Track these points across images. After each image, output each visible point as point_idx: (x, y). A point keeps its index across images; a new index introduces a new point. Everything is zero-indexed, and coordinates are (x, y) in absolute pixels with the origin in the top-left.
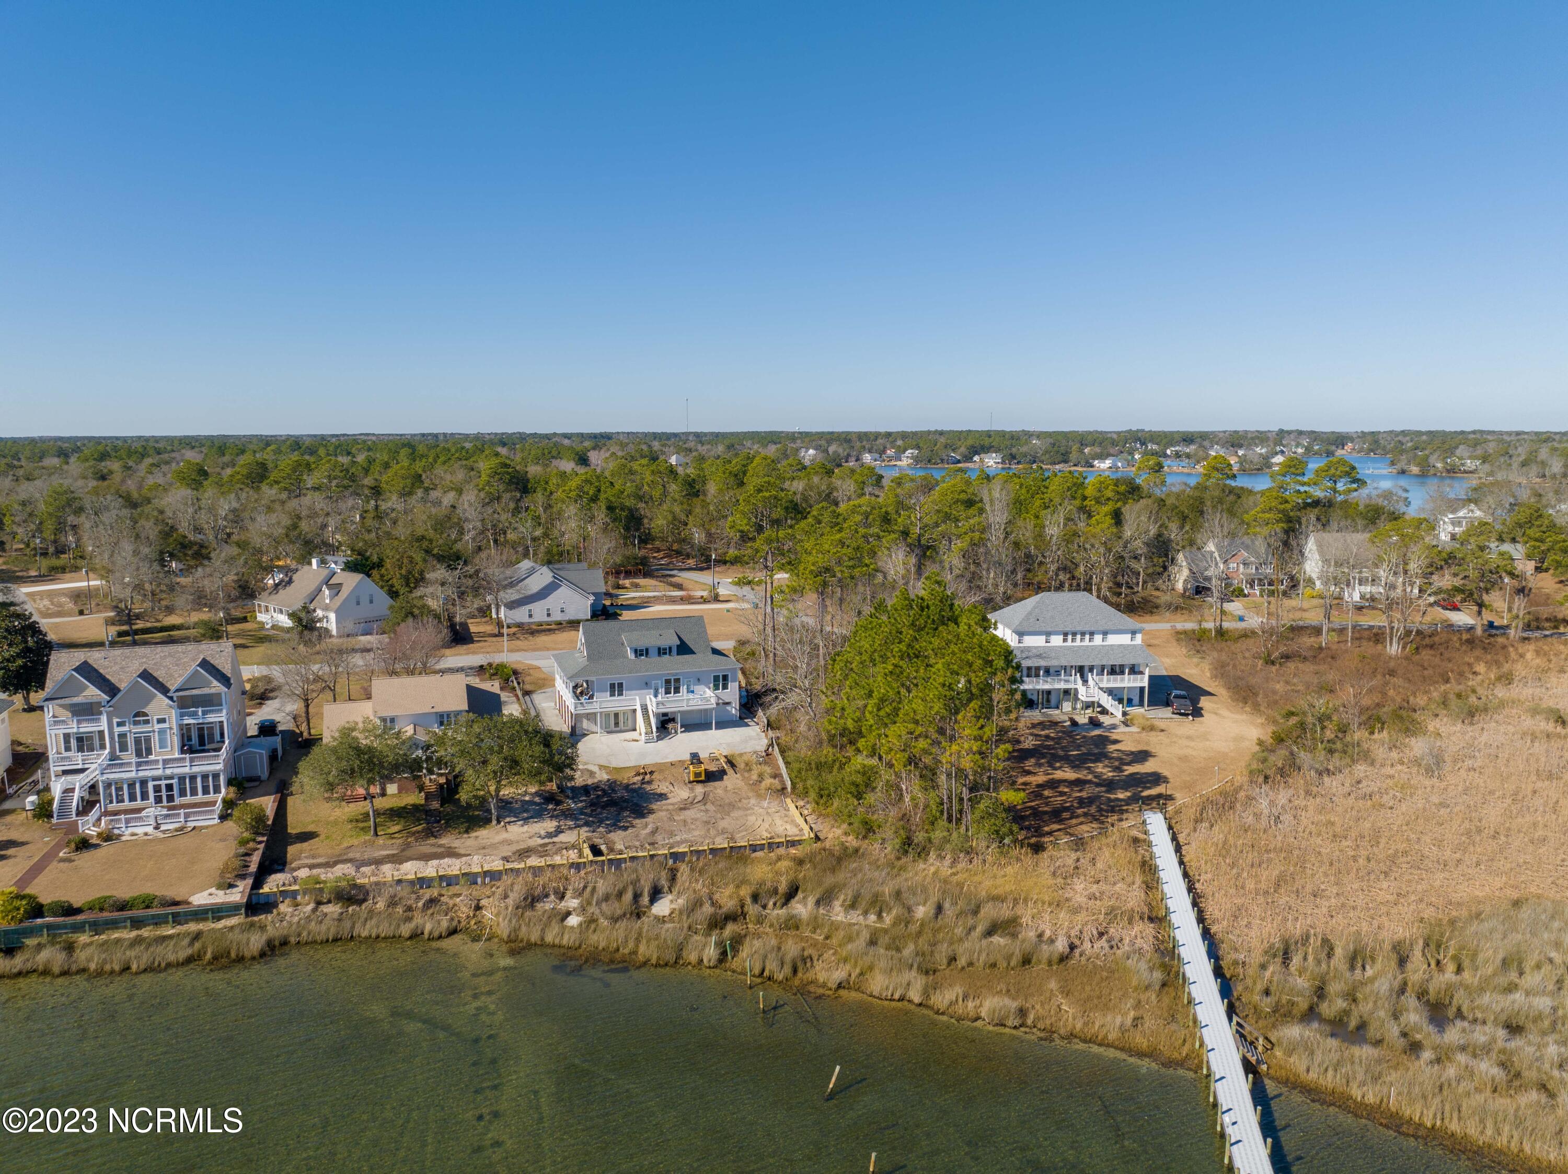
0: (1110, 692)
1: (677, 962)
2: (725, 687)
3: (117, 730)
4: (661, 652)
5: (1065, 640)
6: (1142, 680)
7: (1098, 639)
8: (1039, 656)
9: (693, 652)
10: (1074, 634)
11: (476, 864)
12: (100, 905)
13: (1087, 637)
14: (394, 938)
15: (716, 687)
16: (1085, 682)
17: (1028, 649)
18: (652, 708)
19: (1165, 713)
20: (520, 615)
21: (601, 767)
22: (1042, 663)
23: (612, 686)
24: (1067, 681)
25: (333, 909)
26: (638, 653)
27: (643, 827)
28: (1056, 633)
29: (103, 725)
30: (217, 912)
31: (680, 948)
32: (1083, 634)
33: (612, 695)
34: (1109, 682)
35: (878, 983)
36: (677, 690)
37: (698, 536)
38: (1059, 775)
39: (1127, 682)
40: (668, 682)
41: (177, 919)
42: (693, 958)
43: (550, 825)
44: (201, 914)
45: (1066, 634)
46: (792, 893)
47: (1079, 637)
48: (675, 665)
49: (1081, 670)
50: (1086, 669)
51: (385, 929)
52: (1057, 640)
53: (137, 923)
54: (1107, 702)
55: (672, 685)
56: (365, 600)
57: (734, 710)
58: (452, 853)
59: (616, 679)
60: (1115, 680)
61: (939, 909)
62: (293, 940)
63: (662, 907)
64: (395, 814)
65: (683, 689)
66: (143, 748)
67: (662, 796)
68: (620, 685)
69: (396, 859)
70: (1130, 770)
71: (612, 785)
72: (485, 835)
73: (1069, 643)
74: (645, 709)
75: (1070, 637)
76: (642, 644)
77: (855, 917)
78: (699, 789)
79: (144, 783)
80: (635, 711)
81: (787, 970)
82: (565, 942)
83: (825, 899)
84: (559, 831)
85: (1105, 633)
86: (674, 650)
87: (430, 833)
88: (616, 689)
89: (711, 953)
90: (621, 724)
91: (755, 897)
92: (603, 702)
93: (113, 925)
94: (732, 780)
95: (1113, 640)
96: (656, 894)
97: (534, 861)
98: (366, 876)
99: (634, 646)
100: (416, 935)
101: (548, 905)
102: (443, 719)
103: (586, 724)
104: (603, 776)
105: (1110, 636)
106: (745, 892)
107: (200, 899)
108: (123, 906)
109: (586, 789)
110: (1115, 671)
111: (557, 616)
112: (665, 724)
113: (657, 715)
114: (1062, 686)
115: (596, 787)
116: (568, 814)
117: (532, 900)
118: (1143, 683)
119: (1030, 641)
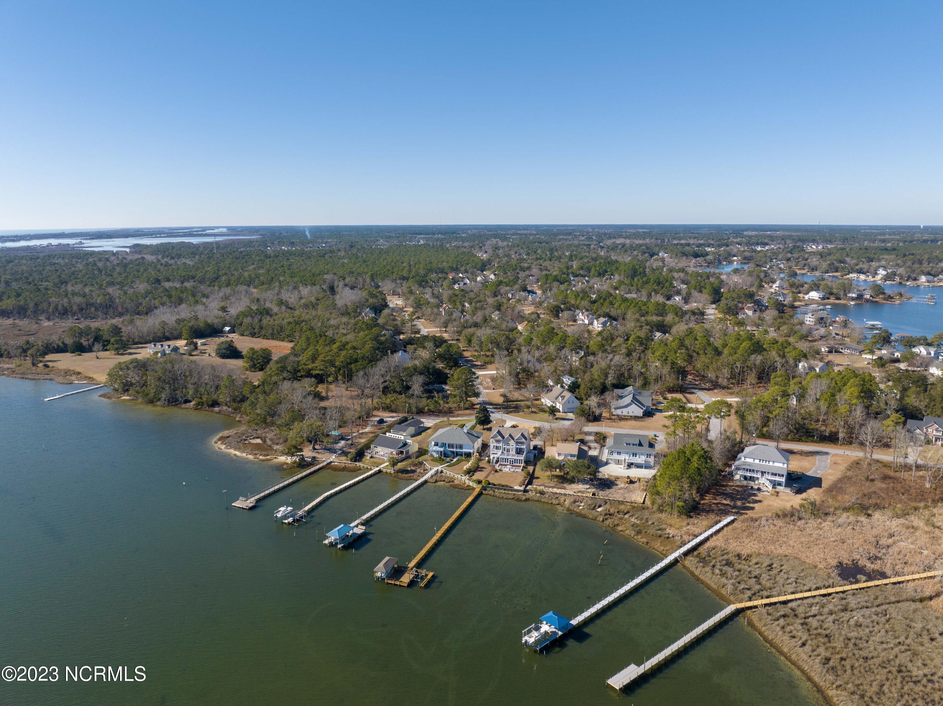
0: (770, 481)
1: (595, 519)
3: (504, 446)
4: (633, 445)
7: (771, 463)
8: (750, 465)
10: (763, 460)
11: (567, 492)
12: (499, 485)
13: (768, 462)
14: (548, 503)
15: (647, 457)
16: (763, 476)
17: (747, 462)
18: (628, 460)
19: (788, 490)
20: (619, 412)
21: (607, 474)
22: (749, 468)
24: (758, 475)
25: (538, 495)
26: (627, 444)
27: (608, 491)
28: (757, 459)
29: (501, 445)
30: (518, 491)
31: (597, 517)
32: (766, 461)
34: (770, 477)
35: (627, 532)
38: (725, 502)
39: (777, 479)
40: (633, 453)
41: (512, 491)
42: (598, 520)
43: (588, 486)
44: (516, 490)
45: (760, 460)
46: (625, 514)
48: (637, 449)
49: (762, 472)
50: (764, 472)
51: (546, 501)
52: (757, 461)
53: (505, 490)
54: (767, 483)
55: (635, 455)
56: (571, 402)
57: (652, 464)
58: (565, 488)
59: (619, 451)
60: (774, 477)
61: (653, 523)
62: (530, 499)
63: (599, 510)
64: (557, 476)
65: (638, 456)
66: (508, 451)
67: (617, 485)
69: (553, 487)
70: (748, 505)
71: (608, 479)
72: (574, 486)
73: (761, 463)
74: (626, 460)
76: (629, 442)
77: (636, 521)
78: (627, 485)
79: (508, 459)
80: (622, 460)
81: (614, 526)
82: (577, 511)
83: (632, 516)
84: (589, 488)
85: (774, 462)
86: (637, 445)
87: (562, 483)
88: (619, 453)
89: (601, 519)
90: (619, 463)
91: (618, 512)
92: (615, 456)
93: (501, 489)
94: (636, 485)
95: (776, 464)
96: (600, 506)
97: (579, 494)
98: (546, 490)
99: (627, 442)
100: (551, 503)
101: (577, 504)
102: (572, 456)
103: (610, 461)
104: (607, 477)
106: (616, 510)
107: (517, 487)
108: (503, 486)
109: (601, 479)
110: (773, 474)
111: (631, 414)
112: (630, 465)
113: (628, 462)
114: (754, 476)
115: (604, 479)
116: (593, 485)
117: (575, 502)
118: (783, 480)
119: (748, 460)
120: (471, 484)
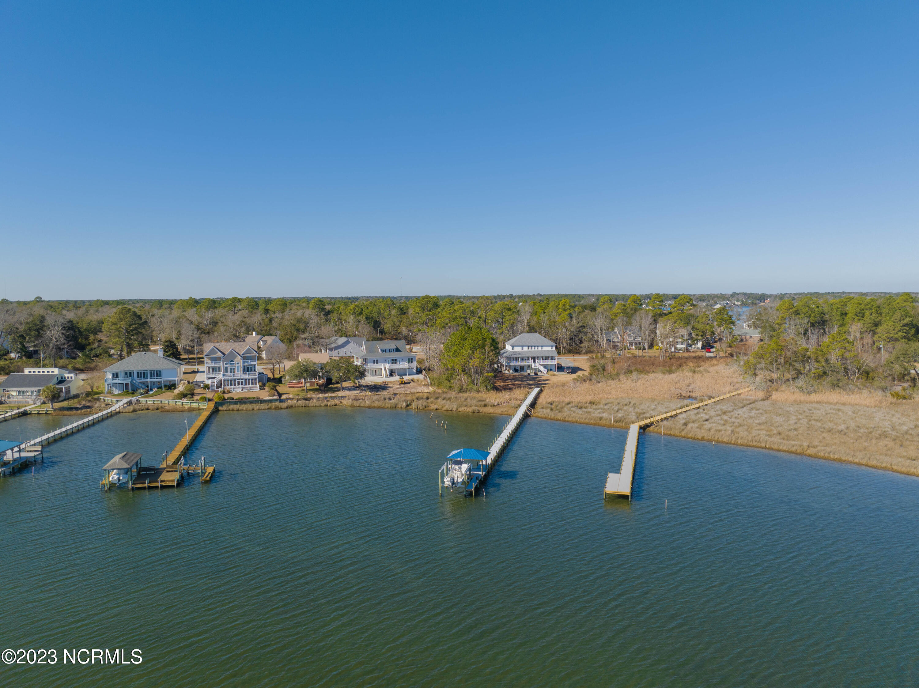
0: (542, 365)
1: (396, 407)
2: (412, 362)
3: (225, 366)
4: (390, 351)
5: (528, 349)
6: (555, 362)
7: (540, 348)
8: (520, 354)
9: (401, 351)
10: (532, 347)
11: (339, 395)
12: (241, 398)
13: (536, 348)
14: (320, 406)
15: (409, 363)
16: (534, 362)
17: (516, 352)
18: (387, 368)
19: (562, 373)
21: (371, 382)
22: (520, 356)
23: (374, 361)
24: (528, 362)
26: (383, 351)
27: (386, 392)
28: (525, 346)
29: (221, 364)
30: (271, 401)
31: (396, 405)
32: (535, 347)
33: (374, 363)
34: (543, 362)
35: (446, 408)
36: (395, 363)
37: (404, 331)
39: (549, 362)
40: (392, 360)
41: (262, 402)
42: (400, 407)
43: (358, 392)
44: (268, 401)
45: (529, 347)
47: (533, 348)
48: (395, 355)
49: (534, 359)
50: (536, 358)
51: (318, 404)
52: (526, 349)
53: (252, 402)
54: (542, 369)
55: (394, 361)
57: (415, 370)
60: (545, 362)
61: (467, 399)
62: (294, 406)
64: (311, 390)
65: (398, 363)
66: (232, 371)
67: (390, 387)
68: (377, 360)
69: (316, 395)
70: (540, 382)
71: (375, 385)
72: (339, 392)
73: (530, 350)
74: (385, 368)
75: (530, 348)
76: (384, 348)
78: (402, 385)
79: (235, 380)
80: (382, 369)
81: (424, 407)
82: (366, 405)
85: (542, 346)
86: (395, 350)
87: (323, 393)
88: (375, 362)
89: (404, 406)
90: (377, 373)
92: (371, 366)
93: (246, 402)
94: (413, 384)
95: (545, 349)
97: (355, 395)
98: (309, 397)
99: (381, 348)
100: (326, 406)
101: (360, 401)
103: (366, 370)
105: (544, 348)
106: (414, 398)
107: (266, 398)
109: (367, 386)
110: (546, 358)
112: (392, 373)
113: (389, 370)
114: (527, 364)
115: (371, 385)
116: (363, 390)
119: (516, 349)
120: (195, 405)
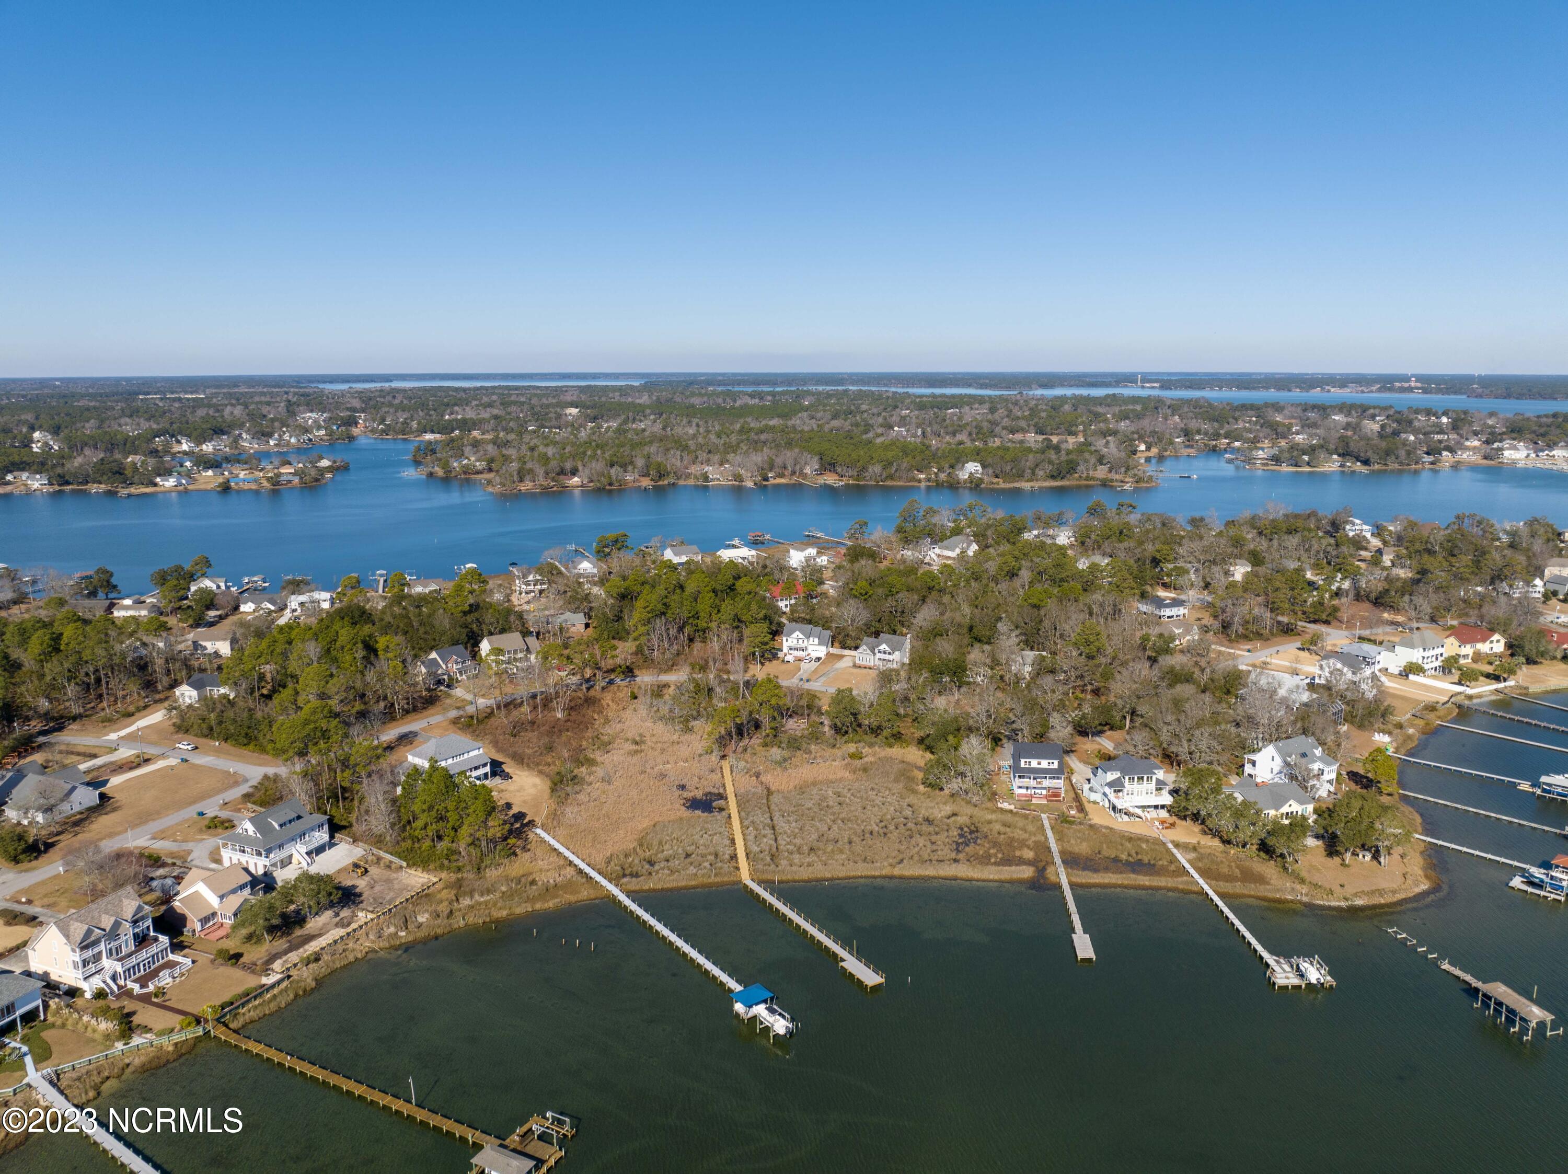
1: (453, 929)
2: (323, 829)
3: (108, 947)
4: (290, 821)
5: (453, 760)
9: (304, 817)
10: (456, 756)
12: (238, 998)
13: (462, 756)
14: (352, 963)
15: (320, 831)
18: (301, 850)
19: (498, 780)
20: (54, 814)
23: (280, 846)
25: (317, 965)
26: (281, 825)
28: (449, 758)
29: (102, 947)
30: (278, 983)
31: (447, 927)
32: (459, 755)
36: (306, 838)
39: (481, 771)
40: (300, 836)
41: (268, 990)
43: (328, 914)
44: (273, 986)
45: (453, 757)
46: (457, 899)
48: (298, 826)
51: (344, 963)
52: (450, 761)
53: (255, 998)
55: (303, 836)
59: (279, 842)
61: (508, 885)
65: (308, 836)
66: (119, 950)
67: (354, 886)
68: (282, 844)
69: (298, 946)
70: (510, 813)
74: (299, 852)
76: (282, 822)
77: (487, 897)
79: (138, 964)
80: (293, 854)
81: (487, 918)
82: (409, 940)
83: (470, 896)
84: (337, 915)
85: (468, 752)
86: (295, 819)
90: (285, 863)
92: (276, 856)
93: (248, 1001)
94: (374, 870)
95: (472, 754)
99: (279, 822)
103: (273, 868)
107: (268, 981)
108: (247, 995)
110: (476, 768)
112: (310, 856)
116: (333, 906)
118: (487, 769)
120: (177, 1038)
